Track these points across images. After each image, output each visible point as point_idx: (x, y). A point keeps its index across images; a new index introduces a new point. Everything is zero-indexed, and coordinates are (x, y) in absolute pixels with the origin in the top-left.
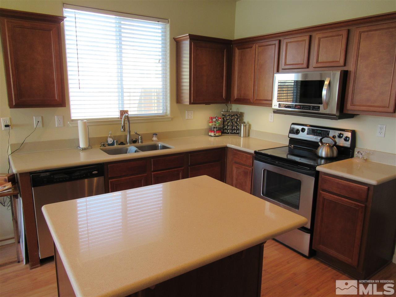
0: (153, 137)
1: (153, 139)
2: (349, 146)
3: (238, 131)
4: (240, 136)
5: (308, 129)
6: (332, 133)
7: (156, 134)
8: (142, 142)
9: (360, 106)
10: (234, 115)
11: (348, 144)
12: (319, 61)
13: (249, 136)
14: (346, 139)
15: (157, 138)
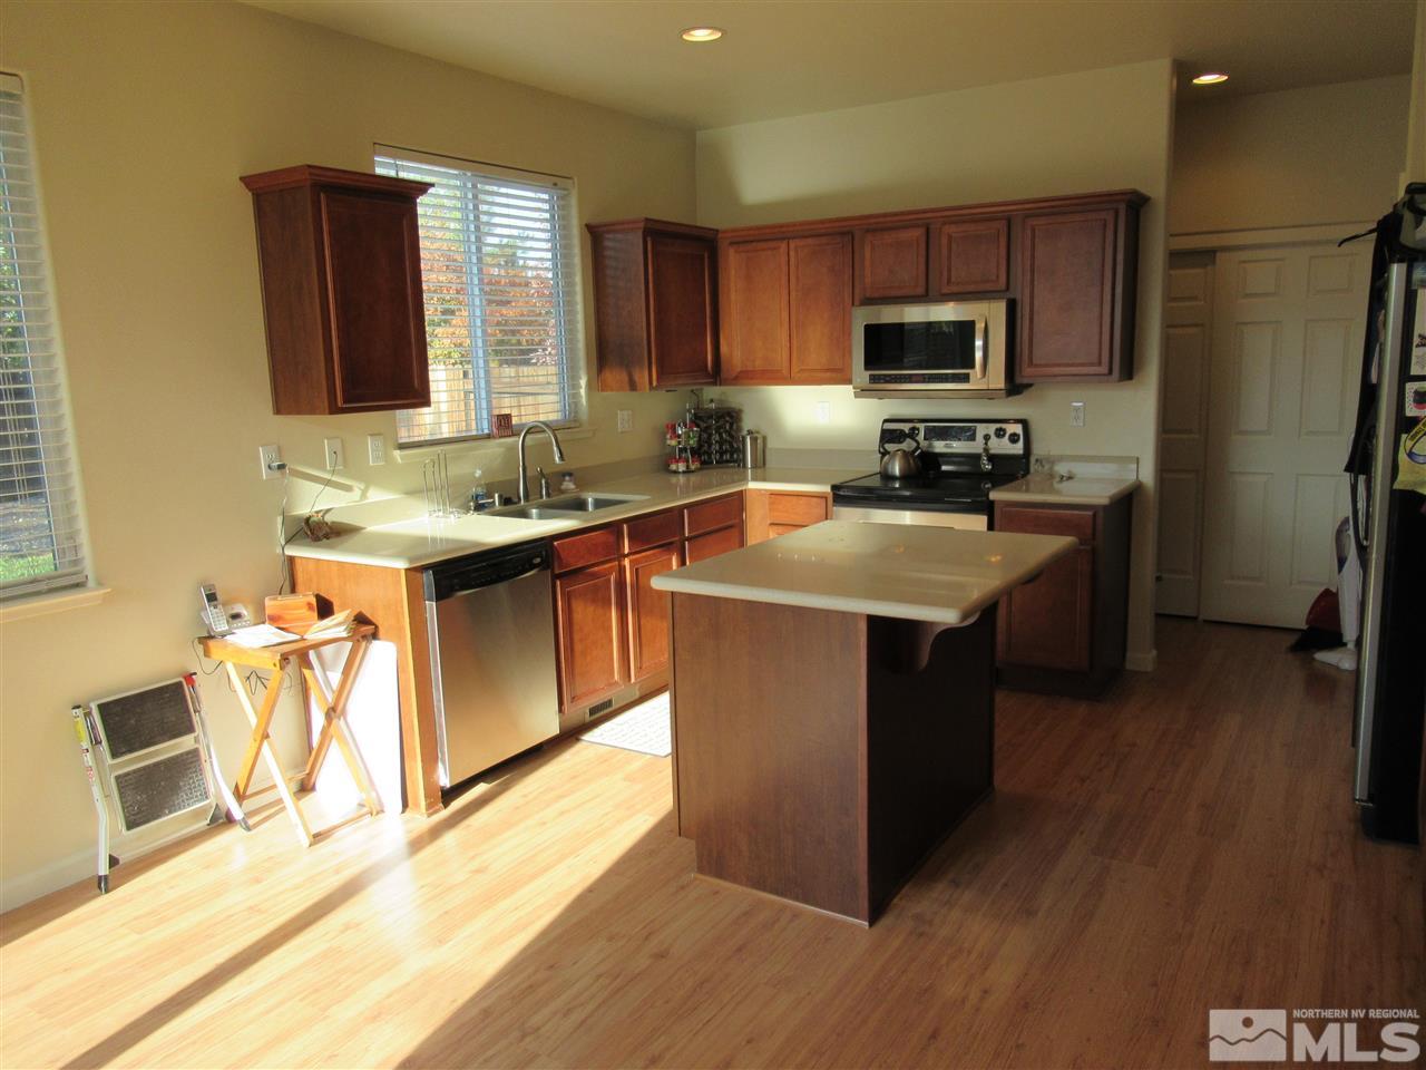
0: (564, 480)
1: (563, 487)
2: (1021, 452)
3: (735, 456)
4: (745, 466)
5: (927, 429)
6: (981, 430)
7: (570, 475)
8: (548, 495)
9: (1046, 365)
10: (722, 417)
11: (1018, 448)
12: (953, 279)
13: (764, 464)
14: (1014, 438)
15: (575, 484)
